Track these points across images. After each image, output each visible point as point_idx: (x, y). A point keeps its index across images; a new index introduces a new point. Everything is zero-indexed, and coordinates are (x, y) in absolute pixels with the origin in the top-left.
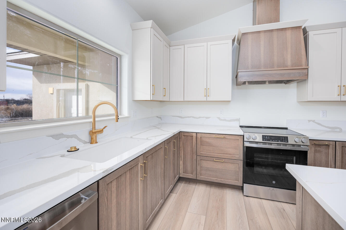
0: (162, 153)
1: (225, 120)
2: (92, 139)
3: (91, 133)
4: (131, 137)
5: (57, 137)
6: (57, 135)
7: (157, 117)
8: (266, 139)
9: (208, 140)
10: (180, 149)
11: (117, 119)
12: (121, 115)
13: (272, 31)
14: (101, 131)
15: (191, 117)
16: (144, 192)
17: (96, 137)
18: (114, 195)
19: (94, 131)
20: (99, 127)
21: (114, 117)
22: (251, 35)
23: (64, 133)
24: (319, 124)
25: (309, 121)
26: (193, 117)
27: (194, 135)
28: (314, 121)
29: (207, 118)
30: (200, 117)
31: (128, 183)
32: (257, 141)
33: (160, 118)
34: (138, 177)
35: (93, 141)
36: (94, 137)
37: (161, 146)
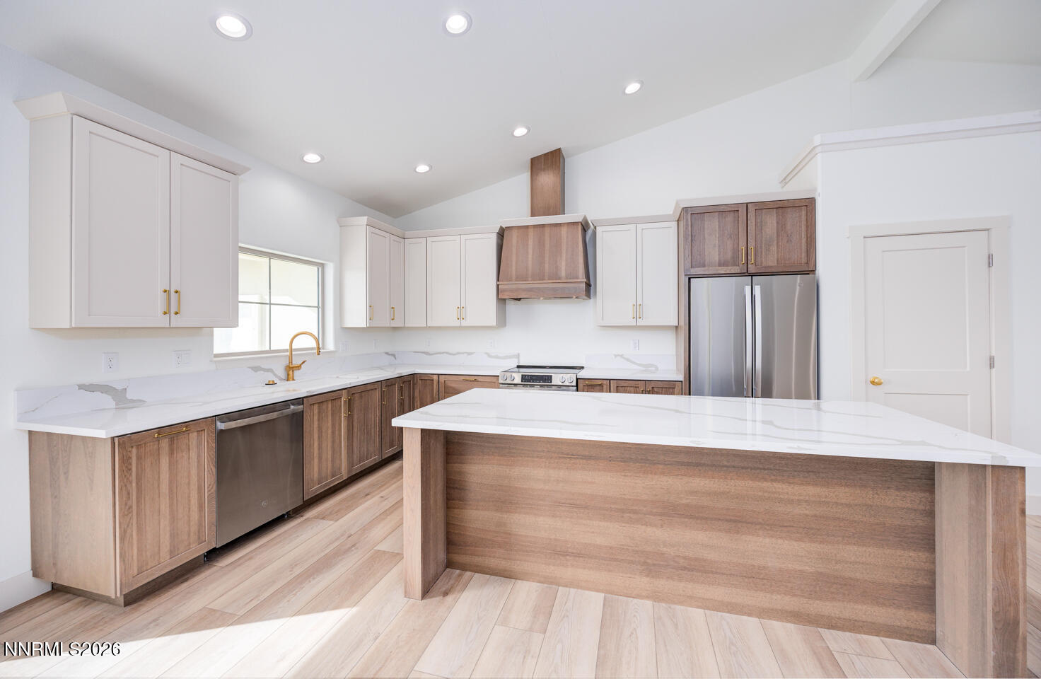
0: (377, 395)
1: (497, 357)
2: (288, 375)
3: (288, 368)
4: (338, 377)
5: (256, 369)
6: (255, 367)
7: (387, 353)
8: (525, 379)
9: (453, 385)
10: (416, 400)
11: (319, 353)
12: (323, 349)
13: (543, 226)
14: (298, 367)
15: (443, 353)
16: (348, 430)
17: (293, 374)
18: (316, 418)
19: (291, 366)
20: (296, 362)
21: (316, 351)
22: (516, 231)
23: (262, 366)
24: (628, 360)
25: (616, 356)
26: (447, 353)
27: (435, 378)
28: (622, 356)
29: (469, 354)
30: (458, 353)
31: (330, 413)
32: (515, 382)
33: (394, 355)
34: (341, 413)
35: (288, 378)
36: (291, 372)
37: (376, 386)
